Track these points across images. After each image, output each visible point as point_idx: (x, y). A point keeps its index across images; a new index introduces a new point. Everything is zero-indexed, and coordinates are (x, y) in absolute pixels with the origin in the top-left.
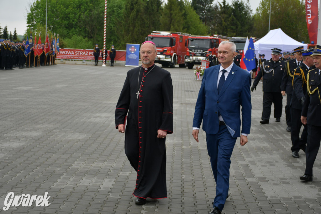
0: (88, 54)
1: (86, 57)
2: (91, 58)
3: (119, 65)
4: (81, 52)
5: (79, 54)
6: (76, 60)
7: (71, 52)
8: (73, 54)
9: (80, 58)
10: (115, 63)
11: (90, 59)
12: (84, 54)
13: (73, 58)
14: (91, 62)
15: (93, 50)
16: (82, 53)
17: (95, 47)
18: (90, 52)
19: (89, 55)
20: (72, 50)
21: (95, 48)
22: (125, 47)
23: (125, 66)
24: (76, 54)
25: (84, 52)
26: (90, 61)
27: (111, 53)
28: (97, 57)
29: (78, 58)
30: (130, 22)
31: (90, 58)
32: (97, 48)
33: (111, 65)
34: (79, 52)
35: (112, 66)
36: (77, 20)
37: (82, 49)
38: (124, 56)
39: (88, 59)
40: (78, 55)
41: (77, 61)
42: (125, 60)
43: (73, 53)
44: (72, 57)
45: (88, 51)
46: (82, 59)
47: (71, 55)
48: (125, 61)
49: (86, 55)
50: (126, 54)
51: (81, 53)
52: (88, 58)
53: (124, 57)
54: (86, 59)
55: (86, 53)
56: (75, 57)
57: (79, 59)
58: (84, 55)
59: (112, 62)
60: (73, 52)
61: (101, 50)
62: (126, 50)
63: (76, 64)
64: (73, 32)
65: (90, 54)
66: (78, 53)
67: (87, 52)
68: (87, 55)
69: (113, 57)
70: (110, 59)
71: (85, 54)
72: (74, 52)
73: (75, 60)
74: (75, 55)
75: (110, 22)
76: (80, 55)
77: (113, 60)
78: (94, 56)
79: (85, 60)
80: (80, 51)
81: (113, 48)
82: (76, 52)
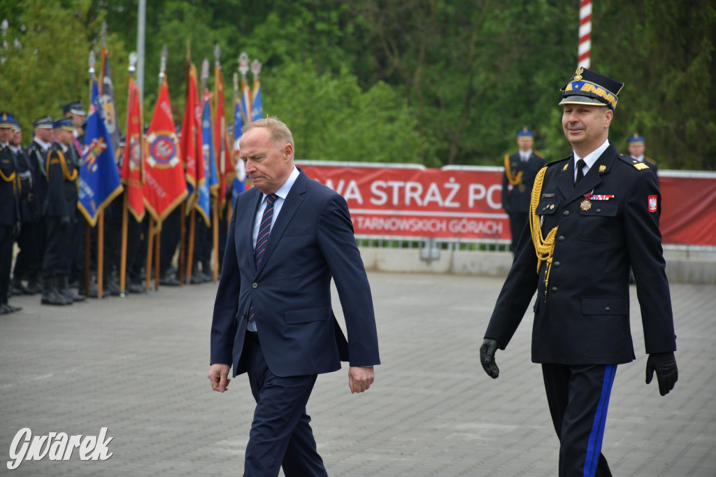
0: (462, 197)
1: (448, 220)
2: (482, 227)
4: (409, 185)
5: (395, 201)
9: (404, 225)
11: (471, 234)
12: (428, 198)
14: (479, 254)
15: (501, 169)
16: (416, 195)
18: (472, 187)
19: (464, 208)
21: (515, 158)
24: (375, 202)
25: (433, 187)
26: (474, 247)
29: (387, 225)
31: (471, 227)
32: (527, 154)
34: (396, 185)
37: (421, 168)
39: (459, 234)
40: (389, 205)
41: (379, 252)
45: (460, 177)
46: (418, 232)
49: (448, 203)
51: (408, 195)
52: (458, 228)
54: (448, 233)
55: (445, 193)
56: (368, 224)
57: (399, 232)
58: (433, 206)
60: (353, 184)
65: (472, 197)
66: (389, 191)
67: (454, 187)
68: (456, 205)
71: (438, 198)
72: (365, 189)
74: (367, 205)
76: (402, 206)
78: (505, 216)
79: (441, 240)
80: (405, 176)
82: (374, 188)
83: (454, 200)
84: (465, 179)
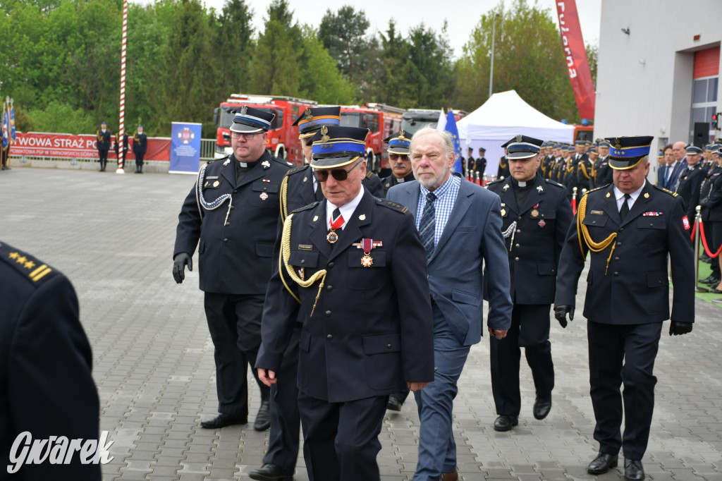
0: (84, 144)
1: (80, 152)
2: (91, 154)
3: (155, 171)
4: (67, 140)
5: (63, 145)
6: (56, 159)
7: (45, 140)
8: (48, 146)
9: (66, 153)
10: (144, 165)
11: (87, 157)
12: (73, 145)
13: (49, 155)
14: (91, 163)
15: (95, 136)
16: (69, 144)
17: (101, 128)
18: (88, 141)
19: (85, 148)
20: (47, 137)
21: (101, 132)
22: (168, 130)
23: (168, 173)
24: (56, 146)
25: (75, 141)
26: (89, 161)
27: (137, 142)
28: (104, 152)
29: (60, 153)
30: (179, 73)
31: (87, 154)
32: (104, 131)
33: (135, 169)
34: (63, 140)
35: (139, 172)
36: (59, 68)
37: (71, 135)
38: (167, 151)
39: (83, 157)
40: (60, 147)
41: (58, 162)
42: (169, 160)
43: (49, 142)
44: (47, 153)
45: (84, 138)
46: (71, 156)
47: (44, 146)
48: (168, 162)
49: (80, 146)
50: (170, 145)
51: (67, 143)
52: (83, 155)
53: (165, 152)
54: (80, 156)
55: (79, 143)
56: (54, 153)
57: (64, 156)
58: (75, 147)
59: (140, 163)
60: (48, 140)
61: (112, 136)
62: (170, 136)
63: (55, 168)
64: (49, 94)
65: (88, 145)
66: (60, 142)
67: (82, 141)
68: (83, 147)
69: (140, 153)
70: (134, 155)
71: (77, 145)
72: (52, 141)
73: (53, 159)
74: (53, 147)
75: (134, 74)
76: (65, 147)
77: (142, 159)
78: (97, 151)
79: (78, 158)
80: (66, 137)
81: (140, 133)
82: (55, 141)
83: (82, 145)
84: (86, 139)
